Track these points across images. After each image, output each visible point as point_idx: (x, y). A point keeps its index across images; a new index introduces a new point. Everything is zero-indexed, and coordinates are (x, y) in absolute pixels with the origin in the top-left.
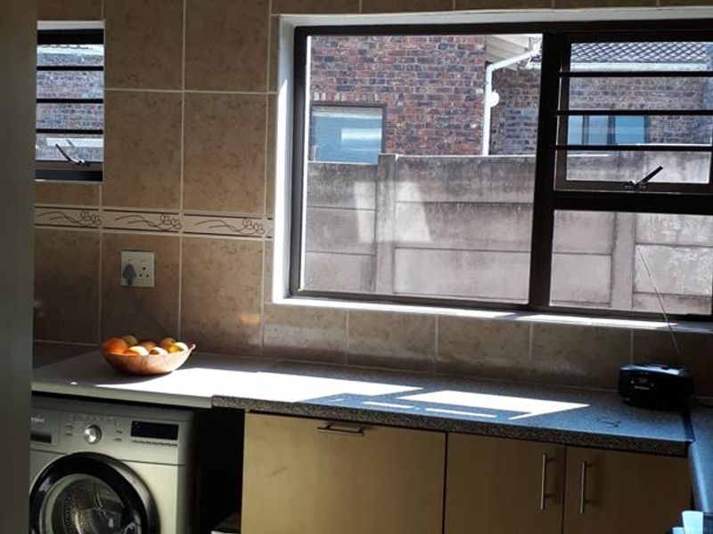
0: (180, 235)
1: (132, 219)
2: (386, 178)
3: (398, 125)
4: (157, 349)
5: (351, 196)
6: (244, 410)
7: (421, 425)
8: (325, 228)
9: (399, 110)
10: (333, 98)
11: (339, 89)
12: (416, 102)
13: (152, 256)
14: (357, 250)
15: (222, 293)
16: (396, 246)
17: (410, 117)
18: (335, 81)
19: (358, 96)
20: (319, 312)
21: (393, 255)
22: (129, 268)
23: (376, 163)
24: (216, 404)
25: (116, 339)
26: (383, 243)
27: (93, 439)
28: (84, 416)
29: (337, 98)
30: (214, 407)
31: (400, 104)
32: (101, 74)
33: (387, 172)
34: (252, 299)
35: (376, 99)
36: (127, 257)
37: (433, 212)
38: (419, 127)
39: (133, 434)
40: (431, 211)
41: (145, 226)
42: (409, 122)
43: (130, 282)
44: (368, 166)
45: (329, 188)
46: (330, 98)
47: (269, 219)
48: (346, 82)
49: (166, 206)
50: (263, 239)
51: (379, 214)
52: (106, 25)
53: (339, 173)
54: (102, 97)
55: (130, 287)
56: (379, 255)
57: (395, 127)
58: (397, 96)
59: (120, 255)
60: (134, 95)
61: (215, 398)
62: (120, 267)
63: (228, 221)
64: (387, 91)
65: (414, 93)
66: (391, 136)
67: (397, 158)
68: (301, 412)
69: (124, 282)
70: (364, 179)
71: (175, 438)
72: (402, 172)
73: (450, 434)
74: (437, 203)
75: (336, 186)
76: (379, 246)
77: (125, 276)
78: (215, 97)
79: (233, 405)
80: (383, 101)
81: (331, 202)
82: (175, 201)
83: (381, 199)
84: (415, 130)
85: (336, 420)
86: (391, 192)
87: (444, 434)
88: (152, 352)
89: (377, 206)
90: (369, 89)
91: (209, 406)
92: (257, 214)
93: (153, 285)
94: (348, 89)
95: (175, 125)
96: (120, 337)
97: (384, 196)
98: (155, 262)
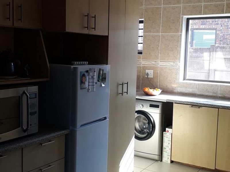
0: (159, 66)
1: (148, 63)
2: (213, 51)
3: (220, 35)
4: (154, 90)
5: (203, 57)
6: (173, 103)
7: (212, 106)
8: (195, 65)
9: (221, 30)
10: (200, 27)
11: (202, 24)
12: (226, 27)
13: (153, 71)
14: (204, 71)
15: (168, 79)
16: (215, 70)
17: (224, 32)
18: (201, 22)
19: (208, 26)
20: (191, 84)
21: (214, 73)
22: (148, 73)
23: (210, 47)
24: (167, 101)
25: (146, 88)
26: (211, 70)
27: (142, 107)
28: (140, 103)
29: (201, 27)
30: (167, 102)
31: (221, 28)
32: (143, 30)
33: (213, 50)
34: (175, 81)
35: (214, 27)
36: (147, 71)
37: (227, 61)
38: (227, 35)
39: (150, 106)
40: (226, 60)
41: (151, 64)
42: (224, 33)
43: (148, 76)
44: (208, 48)
45: (196, 55)
46: (199, 27)
47: (179, 62)
48: (204, 22)
49: (156, 60)
50: (178, 67)
51: (211, 61)
52: (144, 19)
53: (199, 50)
54: (143, 35)
55: (147, 78)
56: (210, 73)
57: (219, 35)
58: (220, 26)
59: (145, 70)
60: (150, 35)
61: (167, 100)
62: (145, 73)
63: (170, 63)
64: (217, 24)
65: (226, 24)
66: (218, 38)
67: (216, 46)
68: (185, 103)
69: (146, 76)
70: (206, 51)
71: (159, 108)
72: (217, 50)
73: (219, 109)
74: (228, 58)
75: (198, 54)
76: (210, 70)
77: (146, 75)
78: (168, 35)
79: (171, 101)
80: (216, 27)
81: (197, 58)
82: (158, 58)
83: (211, 57)
84: (226, 36)
85: (193, 105)
86: (214, 55)
87: (218, 109)
88: (153, 91)
89: (210, 59)
90: (211, 24)
91: (166, 101)
92: (176, 61)
93: (152, 77)
94: (205, 24)
95: (159, 41)
96: (147, 87)
97: (212, 56)
98: (153, 72)
